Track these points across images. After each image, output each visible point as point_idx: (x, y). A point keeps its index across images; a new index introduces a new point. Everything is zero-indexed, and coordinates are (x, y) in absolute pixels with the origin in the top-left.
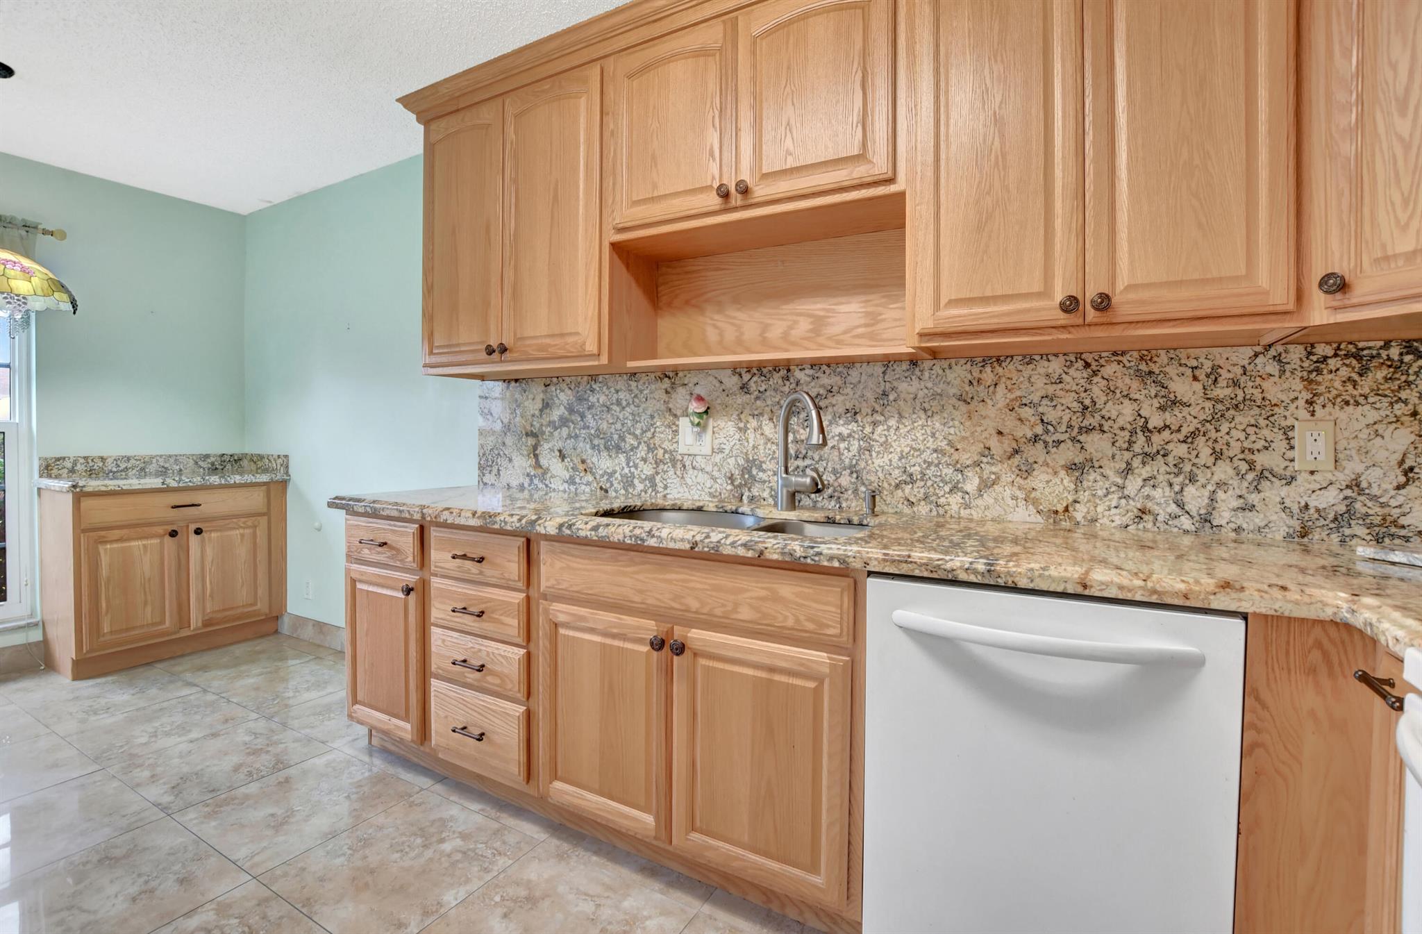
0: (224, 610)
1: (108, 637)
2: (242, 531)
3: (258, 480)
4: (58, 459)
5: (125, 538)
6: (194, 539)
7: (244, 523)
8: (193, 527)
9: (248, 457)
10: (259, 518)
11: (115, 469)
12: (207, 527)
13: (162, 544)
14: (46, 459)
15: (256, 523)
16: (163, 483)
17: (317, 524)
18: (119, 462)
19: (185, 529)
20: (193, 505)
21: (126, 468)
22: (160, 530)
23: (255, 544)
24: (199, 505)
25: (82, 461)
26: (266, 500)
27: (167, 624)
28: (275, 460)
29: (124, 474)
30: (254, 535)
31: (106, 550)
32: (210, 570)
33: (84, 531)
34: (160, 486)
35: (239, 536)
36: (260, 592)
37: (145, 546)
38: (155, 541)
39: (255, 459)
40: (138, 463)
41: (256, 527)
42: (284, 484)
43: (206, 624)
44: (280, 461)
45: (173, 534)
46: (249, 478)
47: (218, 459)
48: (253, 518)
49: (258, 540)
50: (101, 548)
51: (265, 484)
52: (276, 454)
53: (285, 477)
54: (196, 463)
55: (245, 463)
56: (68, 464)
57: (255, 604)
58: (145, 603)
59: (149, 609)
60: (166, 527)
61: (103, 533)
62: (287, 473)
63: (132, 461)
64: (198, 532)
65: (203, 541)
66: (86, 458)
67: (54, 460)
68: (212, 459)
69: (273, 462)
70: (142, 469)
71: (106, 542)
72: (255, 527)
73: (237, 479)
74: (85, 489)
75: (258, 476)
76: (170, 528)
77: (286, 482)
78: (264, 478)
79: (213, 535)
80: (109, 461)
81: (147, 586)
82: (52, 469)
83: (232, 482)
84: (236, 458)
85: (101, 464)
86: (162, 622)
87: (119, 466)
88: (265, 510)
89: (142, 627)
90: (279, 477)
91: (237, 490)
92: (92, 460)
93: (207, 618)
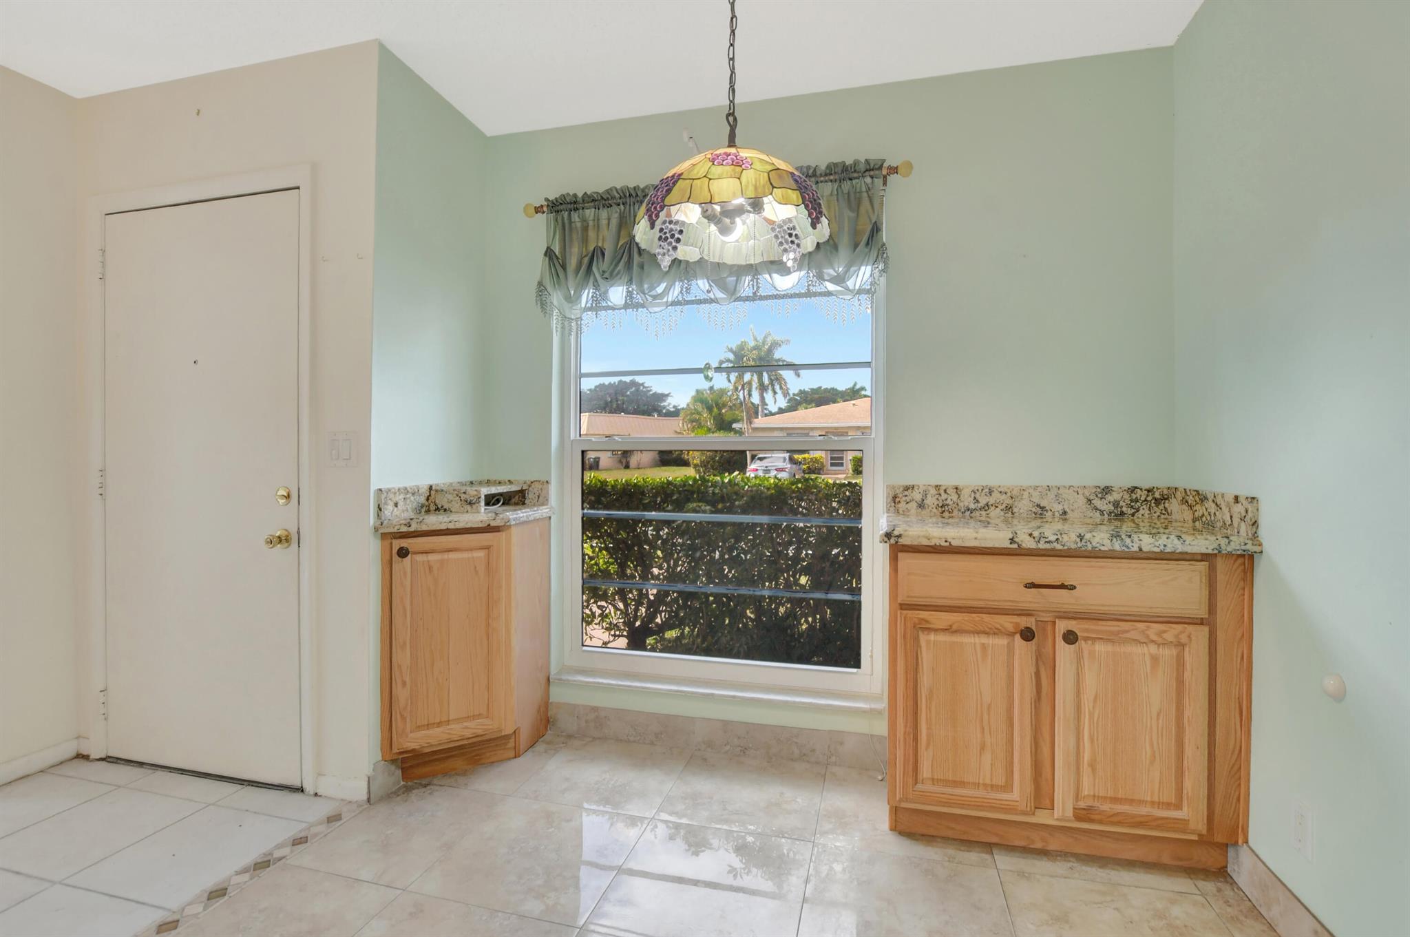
0: (1115, 800)
1: (929, 787)
2: (1153, 649)
3: (1189, 549)
4: (907, 488)
5: (954, 627)
6: (1064, 652)
7: (1160, 634)
8: (1062, 626)
9: (1179, 495)
10: (1190, 628)
11: (972, 506)
12: (1087, 630)
13: (1010, 649)
14: (894, 487)
15: (1184, 639)
16: (1012, 541)
17: (1330, 683)
18: (977, 496)
19: (1049, 628)
20: (1062, 587)
21: (987, 505)
22: (1007, 622)
23: (1180, 682)
24: (1073, 588)
25: (933, 491)
26: (1206, 593)
27: (1015, 795)
28: (1228, 505)
29: (983, 513)
30: (1180, 663)
31: (928, 642)
32: (1091, 715)
33: (903, 606)
34: (1007, 544)
35: (1147, 659)
36: (1188, 784)
37: (984, 647)
38: (1002, 641)
39: (1190, 499)
40: (1004, 497)
41: (1183, 646)
42: (1247, 561)
43: (1083, 814)
44: (1238, 509)
45: (1028, 635)
46: (1171, 543)
47: (1127, 496)
48: (1179, 627)
49: (1187, 674)
50: (923, 638)
51: (1204, 557)
52: (1230, 493)
53: (1250, 547)
54: (1090, 501)
55: (1174, 506)
56: (917, 496)
57: (1178, 807)
58: (983, 747)
59: (987, 758)
60: (1016, 619)
61: (924, 614)
62: (1255, 536)
63: (996, 495)
64: (1070, 638)
65: (1079, 656)
66: (937, 487)
67: (901, 489)
68: (1115, 496)
69: (1225, 510)
70: (1009, 508)
71: (929, 630)
72: (1181, 645)
73: (1147, 543)
74: (902, 541)
75: (1188, 539)
76: (1024, 622)
77: (1251, 557)
78: (1202, 544)
79: (1099, 647)
80: (966, 493)
81: (986, 717)
82: (899, 502)
83: (1135, 549)
84: (1157, 495)
85: (955, 497)
86: (1007, 787)
87: (978, 501)
88: (1203, 613)
89: (977, 785)
90: (1235, 545)
91: (1145, 564)
92: (945, 491)
93: (1082, 804)
